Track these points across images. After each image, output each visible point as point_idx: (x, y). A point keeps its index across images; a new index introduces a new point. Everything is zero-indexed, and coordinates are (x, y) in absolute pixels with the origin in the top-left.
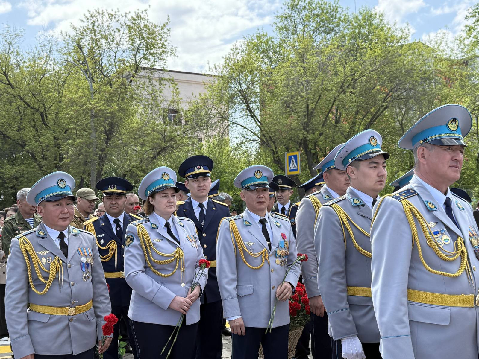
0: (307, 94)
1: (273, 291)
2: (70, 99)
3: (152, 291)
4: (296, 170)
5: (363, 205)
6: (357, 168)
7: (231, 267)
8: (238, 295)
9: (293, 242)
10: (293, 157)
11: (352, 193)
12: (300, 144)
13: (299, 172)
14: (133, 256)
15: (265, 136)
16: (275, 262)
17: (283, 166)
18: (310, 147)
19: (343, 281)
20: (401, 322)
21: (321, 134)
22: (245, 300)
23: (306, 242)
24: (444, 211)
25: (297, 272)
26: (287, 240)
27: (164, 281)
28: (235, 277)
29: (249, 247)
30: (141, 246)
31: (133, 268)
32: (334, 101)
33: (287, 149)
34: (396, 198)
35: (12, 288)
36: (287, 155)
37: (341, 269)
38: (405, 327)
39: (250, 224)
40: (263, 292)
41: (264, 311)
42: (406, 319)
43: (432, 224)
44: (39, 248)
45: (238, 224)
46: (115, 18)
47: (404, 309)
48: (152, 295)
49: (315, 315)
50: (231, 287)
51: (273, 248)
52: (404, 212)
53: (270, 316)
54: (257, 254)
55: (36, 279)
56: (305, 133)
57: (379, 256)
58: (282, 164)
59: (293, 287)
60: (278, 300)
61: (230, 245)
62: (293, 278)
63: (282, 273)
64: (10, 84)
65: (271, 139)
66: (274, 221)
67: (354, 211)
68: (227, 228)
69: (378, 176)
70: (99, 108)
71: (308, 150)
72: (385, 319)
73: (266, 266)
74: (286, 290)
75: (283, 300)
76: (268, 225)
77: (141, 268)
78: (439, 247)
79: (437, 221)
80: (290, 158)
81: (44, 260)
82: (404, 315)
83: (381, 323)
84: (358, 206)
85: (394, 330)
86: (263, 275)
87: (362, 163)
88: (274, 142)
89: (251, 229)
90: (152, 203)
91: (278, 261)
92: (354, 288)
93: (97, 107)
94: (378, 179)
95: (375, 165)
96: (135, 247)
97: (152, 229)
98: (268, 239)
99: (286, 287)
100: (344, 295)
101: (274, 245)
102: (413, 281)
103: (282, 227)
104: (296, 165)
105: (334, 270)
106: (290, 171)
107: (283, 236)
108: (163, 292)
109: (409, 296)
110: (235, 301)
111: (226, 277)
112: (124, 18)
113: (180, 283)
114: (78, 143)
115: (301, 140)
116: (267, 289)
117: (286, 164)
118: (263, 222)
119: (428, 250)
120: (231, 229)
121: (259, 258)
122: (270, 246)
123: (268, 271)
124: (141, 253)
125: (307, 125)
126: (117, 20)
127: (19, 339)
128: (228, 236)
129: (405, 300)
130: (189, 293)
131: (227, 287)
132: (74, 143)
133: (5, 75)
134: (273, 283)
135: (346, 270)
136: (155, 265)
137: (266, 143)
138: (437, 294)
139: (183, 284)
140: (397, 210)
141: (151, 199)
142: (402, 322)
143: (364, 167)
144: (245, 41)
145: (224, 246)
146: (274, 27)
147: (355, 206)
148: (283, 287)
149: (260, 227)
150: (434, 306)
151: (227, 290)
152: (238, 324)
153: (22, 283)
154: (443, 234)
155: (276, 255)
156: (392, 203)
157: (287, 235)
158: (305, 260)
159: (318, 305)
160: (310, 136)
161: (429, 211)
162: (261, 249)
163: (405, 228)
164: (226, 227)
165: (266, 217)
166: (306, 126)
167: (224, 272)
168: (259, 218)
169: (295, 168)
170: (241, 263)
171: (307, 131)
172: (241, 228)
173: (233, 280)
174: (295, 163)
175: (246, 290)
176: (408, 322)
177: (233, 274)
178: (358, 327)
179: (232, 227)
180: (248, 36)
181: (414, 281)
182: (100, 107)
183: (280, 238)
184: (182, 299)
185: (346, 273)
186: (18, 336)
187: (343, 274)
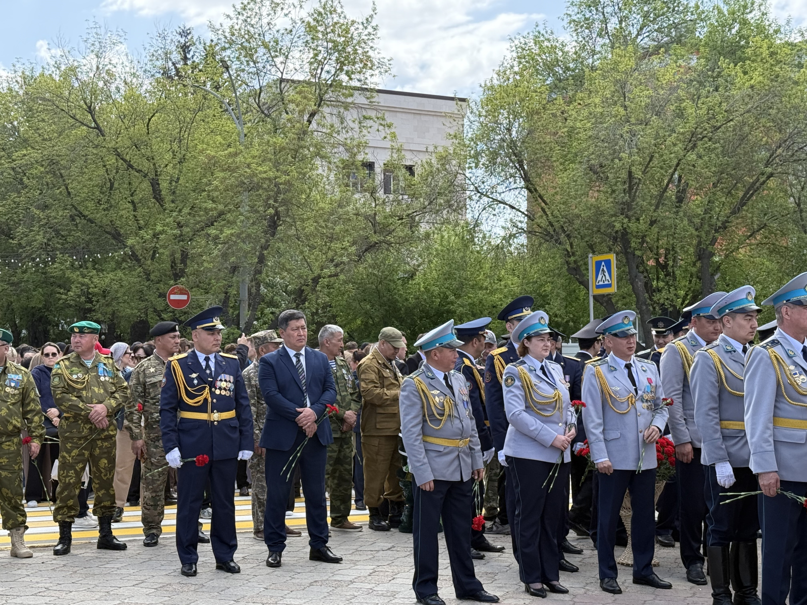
0: (630, 155)
1: (641, 435)
2: (211, 158)
3: (536, 429)
4: (609, 286)
5: (735, 351)
6: (733, 318)
7: (597, 411)
8: (605, 439)
9: (660, 386)
10: (603, 263)
11: (724, 340)
12: (615, 239)
13: (613, 289)
14: (516, 396)
15: (552, 226)
16: (641, 406)
17: (585, 278)
18: (633, 245)
19: (717, 416)
20: (767, 441)
21: (652, 223)
22: (611, 444)
23: (672, 389)
24: (802, 356)
25: (664, 416)
26: (653, 384)
27: (546, 420)
28: (601, 421)
29: (616, 392)
30: (522, 386)
31: (516, 407)
32: (678, 165)
33: (592, 248)
34: (764, 347)
35: (411, 423)
36: (592, 259)
37: (716, 405)
38: (770, 445)
39: (616, 369)
40: (631, 436)
41: (632, 454)
42: (771, 440)
43: (792, 367)
44: (432, 388)
45: (603, 369)
46: (282, 9)
47: (770, 432)
48: (537, 432)
49: (682, 462)
50: (598, 431)
51: (640, 393)
52: (770, 358)
53: (638, 459)
54: (624, 399)
55: (432, 415)
56: (626, 220)
57: (751, 393)
58: (584, 275)
59: (660, 431)
60: (646, 443)
61: (596, 390)
62: (660, 422)
63: (649, 418)
64: (98, 127)
65: (564, 231)
66: (639, 364)
67: (727, 356)
68: (592, 374)
69: (751, 328)
70: (264, 175)
71: (628, 250)
72: (754, 440)
73: (633, 410)
74: (654, 433)
75: (651, 443)
76: (633, 369)
77: (523, 408)
78: (797, 384)
79: (796, 365)
80: (598, 264)
81: (437, 399)
82: (770, 436)
83: (752, 443)
84: (730, 352)
85: (762, 447)
86: (630, 419)
87: (738, 315)
88: (569, 236)
89: (616, 374)
90: (526, 345)
91: (645, 404)
92: (726, 422)
93: (261, 172)
94: (751, 330)
95: (749, 318)
96: (517, 387)
97: (531, 371)
98: (634, 384)
99: (654, 430)
100: (718, 427)
101: (640, 390)
102: (778, 411)
103: (648, 371)
104: (608, 277)
105: (710, 406)
106: (598, 287)
107: (650, 381)
108: (546, 429)
109: (774, 422)
110: (602, 445)
111: (593, 421)
112: (298, 9)
113: (558, 424)
114: (227, 237)
115: (617, 232)
116: (635, 433)
117: (590, 274)
118: (628, 367)
119: (790, 388)
120: (597, 375)
121: (626, 403)
122: (636, 390)
123: (635, 416)
124: (523, 394)
125: (628, 206)
126: (287, 12)
127: (422, 467)
128: (594, 382)
129: (771, 426)
130: (567, 432)
131: (593, 431)
132: (221, 236)
133: (91, 113)
134: (641, 427)
135: (719, 406)
136: (536, 405)
137: (555, 237)
138: (796, 421)
139: (560, 424)
140: (765, 357)
141: (526, 341)
142: (769, 441)
143: (740, 319)
144: (513, 45)
145: (589, 390)
146: (567, 20)
147: (728, 352)
148: (651, 430)
149: (626, 371)
150: (794, 429)
151: (594, 434)
152: (606, 465)
153: (420, 419)
154: (800, 375)
155: (642, 400)
156: (760, 352)
157: (653, 379)
158: (671, 404)
159: (685, 452)
160: (633, 226)
161: (790, 357)
162: (627, 394)
163: (772, 372)
164: (591, 372)
165: (632, 362)
166: (626, 209)
167: (590, 416)
168: (625, 363)
169: (606, 282)
170: (607, 408)
171: (627, 217)
172: (606, 373)
173: (600, 425)
174: (607, 274)
175: (613, 435)
176: (772, 442)
177: (600, 418)
178: (729, 454)
179: (598, 372)
180: (517, 37)
181: (779, 413)
182: (265, 172)
183: (646, 383)
184: (563, 438)
185: (720, 409)
186: (420, 464)
187: (717, 410)
